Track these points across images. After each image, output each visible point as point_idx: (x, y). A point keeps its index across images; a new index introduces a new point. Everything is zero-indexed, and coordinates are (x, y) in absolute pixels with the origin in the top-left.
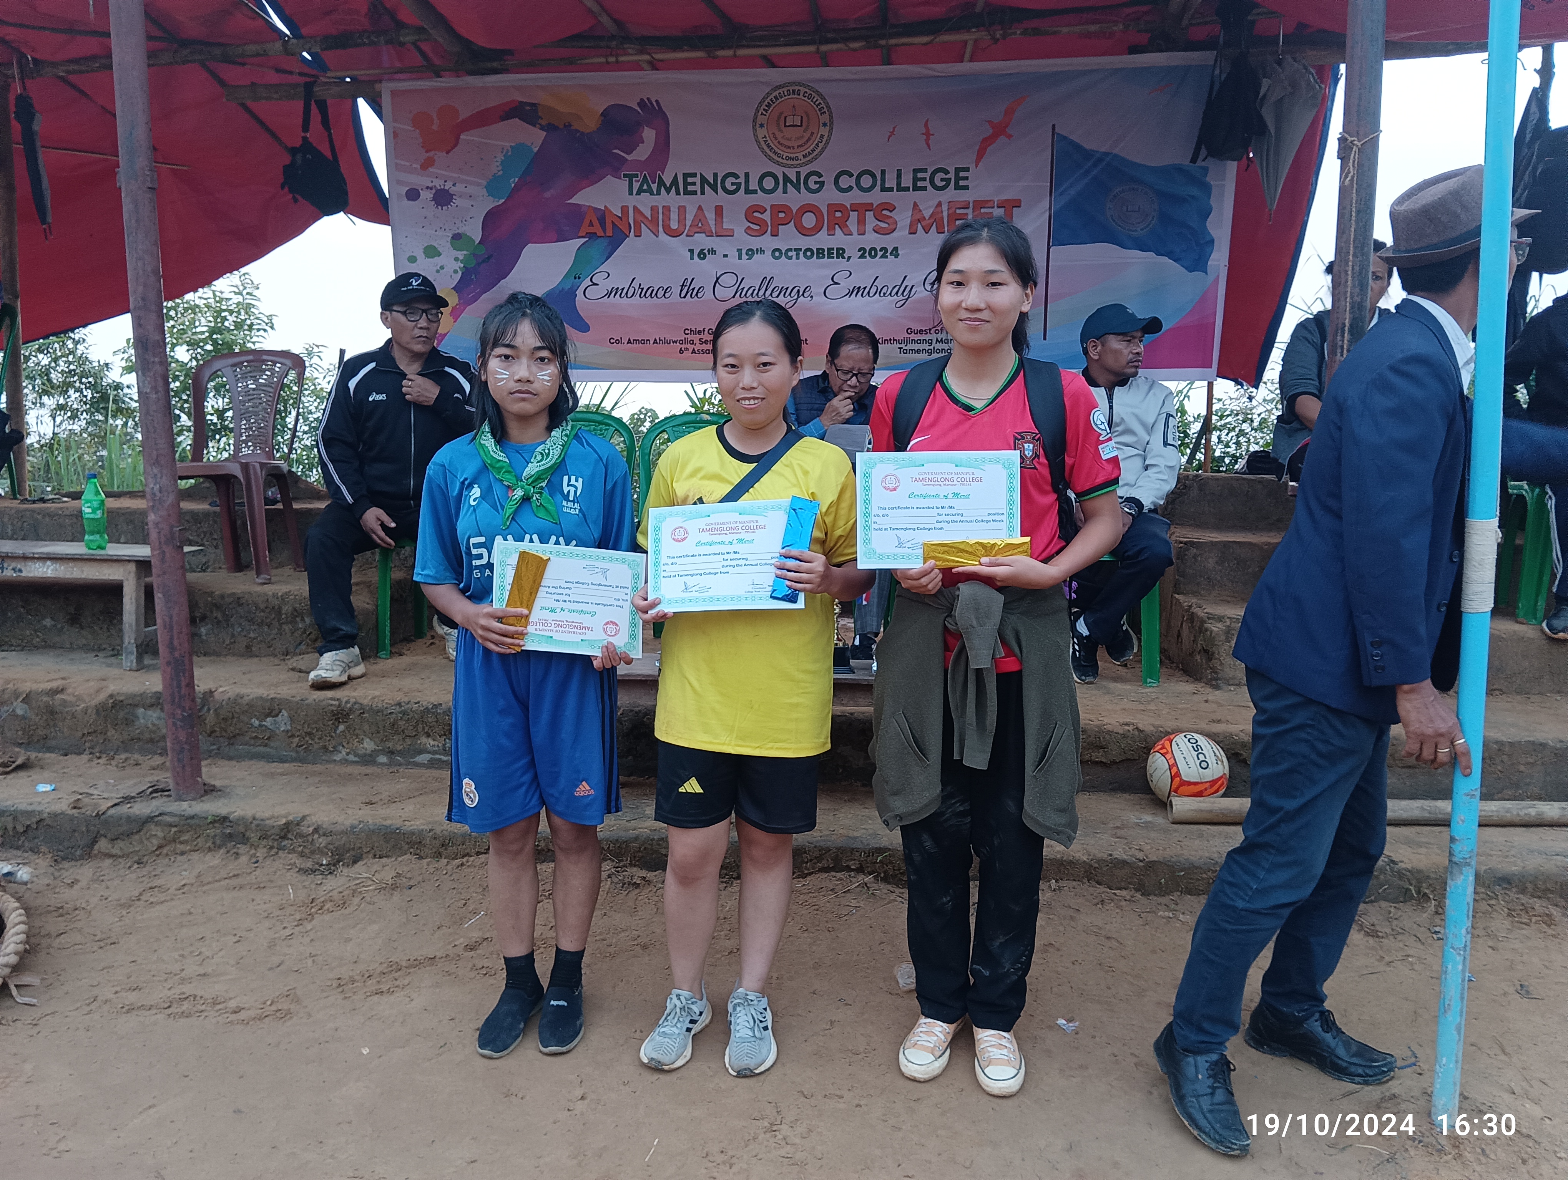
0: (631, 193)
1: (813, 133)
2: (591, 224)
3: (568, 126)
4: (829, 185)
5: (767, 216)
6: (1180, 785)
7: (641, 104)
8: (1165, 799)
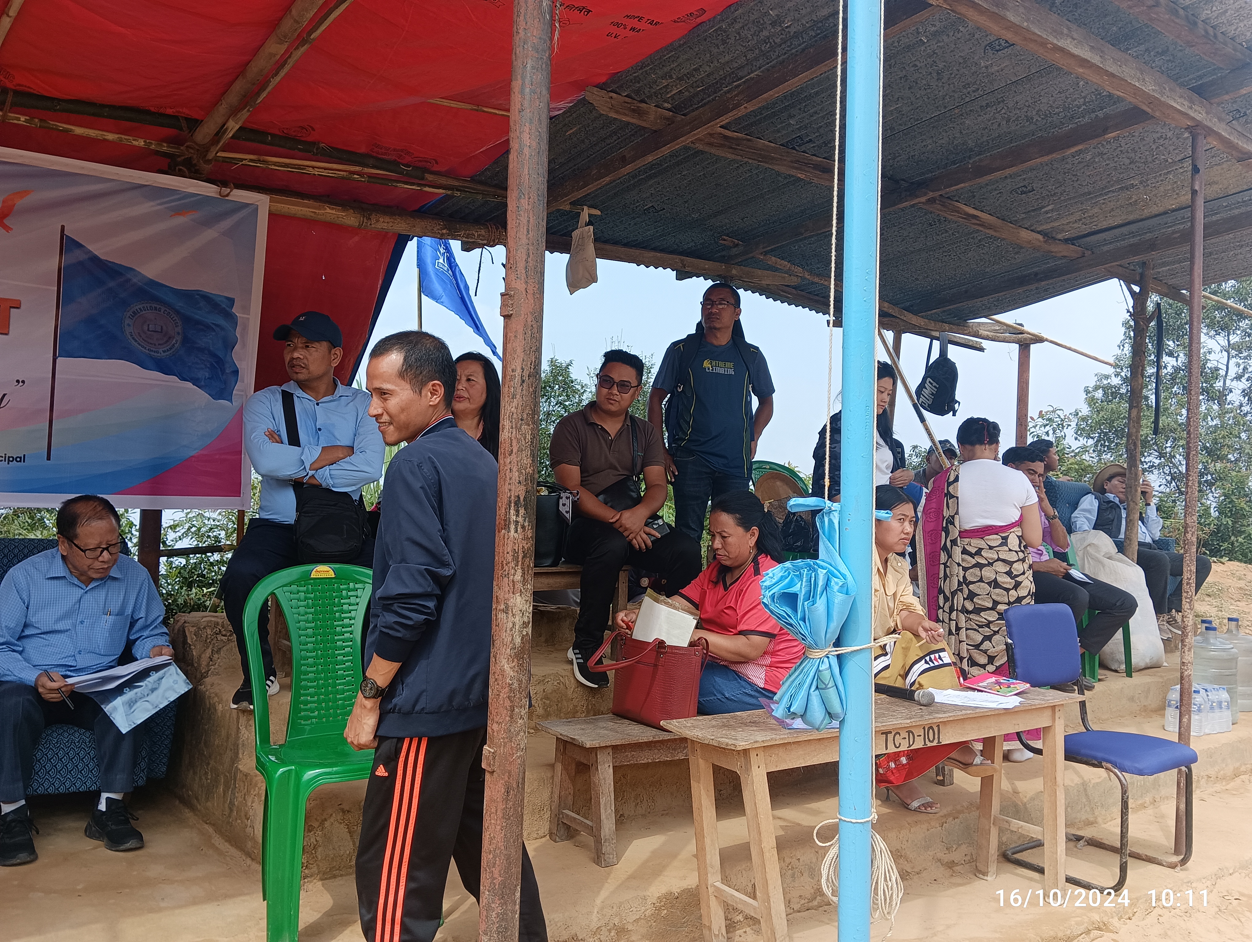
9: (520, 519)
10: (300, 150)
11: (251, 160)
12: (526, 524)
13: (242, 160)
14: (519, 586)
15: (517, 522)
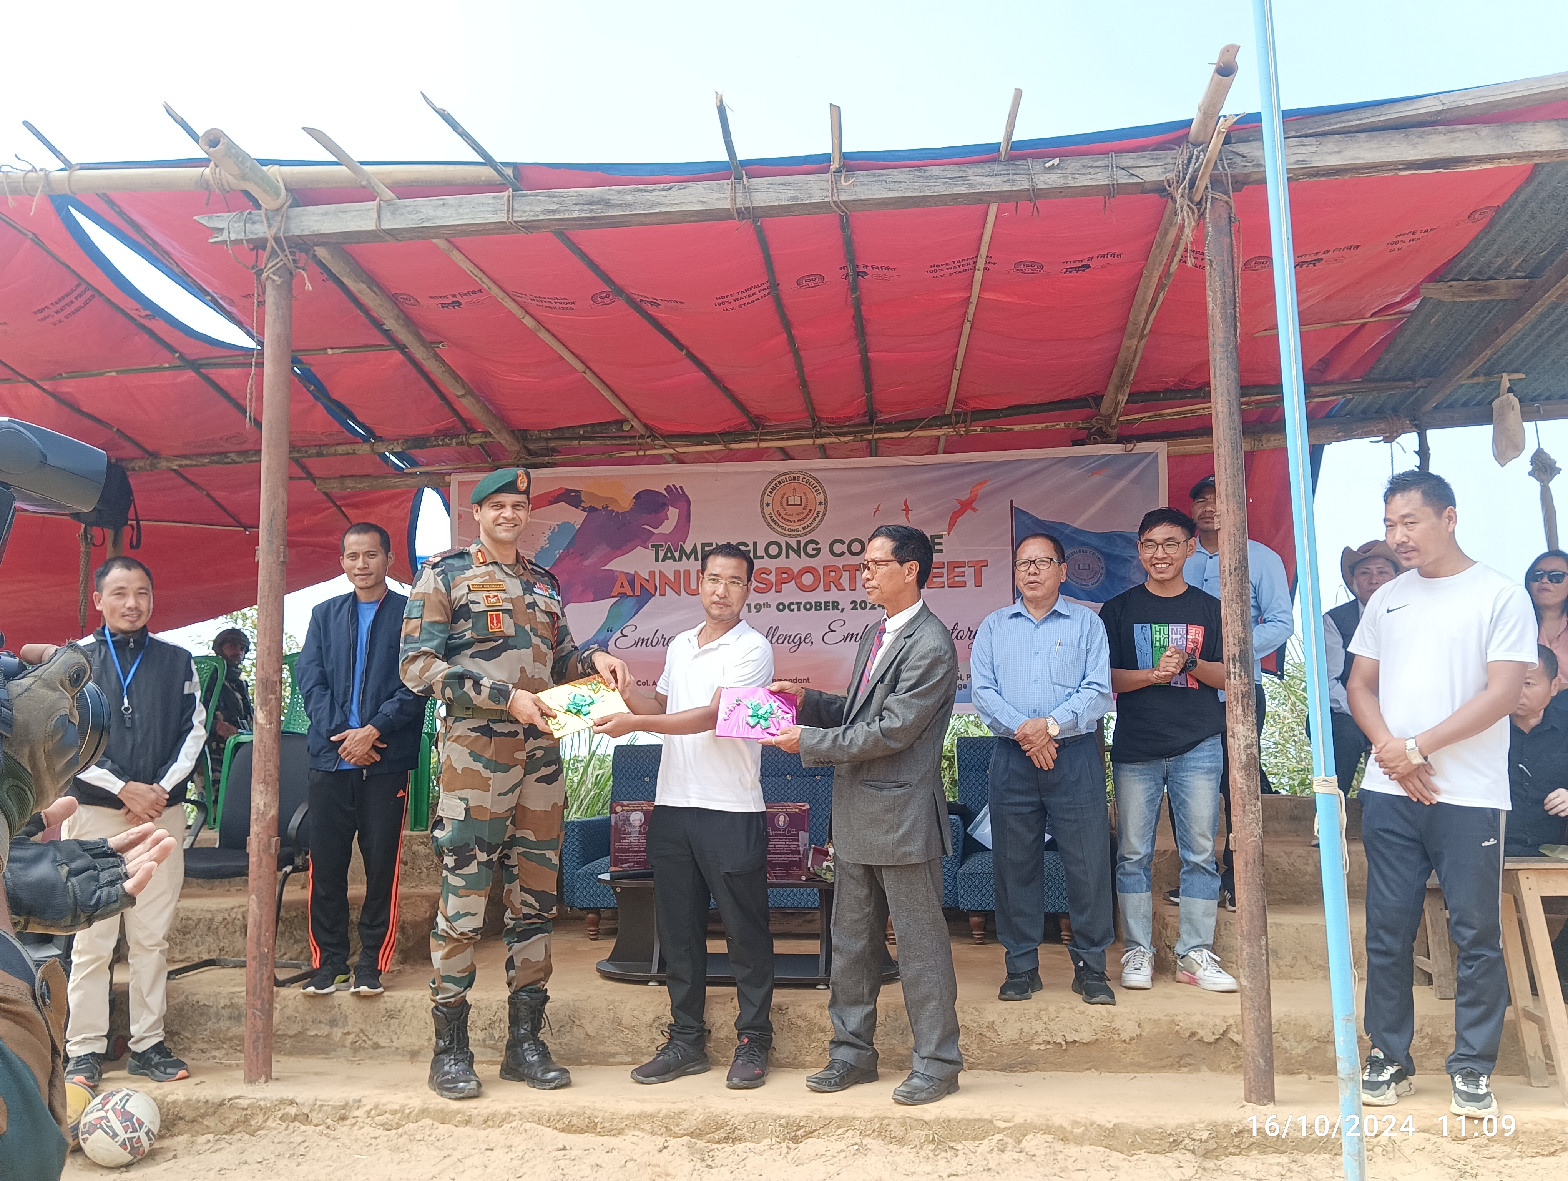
0: (657, 560)
1: (810, 511)
2: (622, 586)
3: (605, 508)
4: (825, 550)
5: (772, 577)
7: (668, 489)
9: (1237, 670)
10: (1189, 398)
11: (1149, 417)
12: (1243, 674)
13: (1142, 418)
14: (1241, 718)
15: (1235, 673)
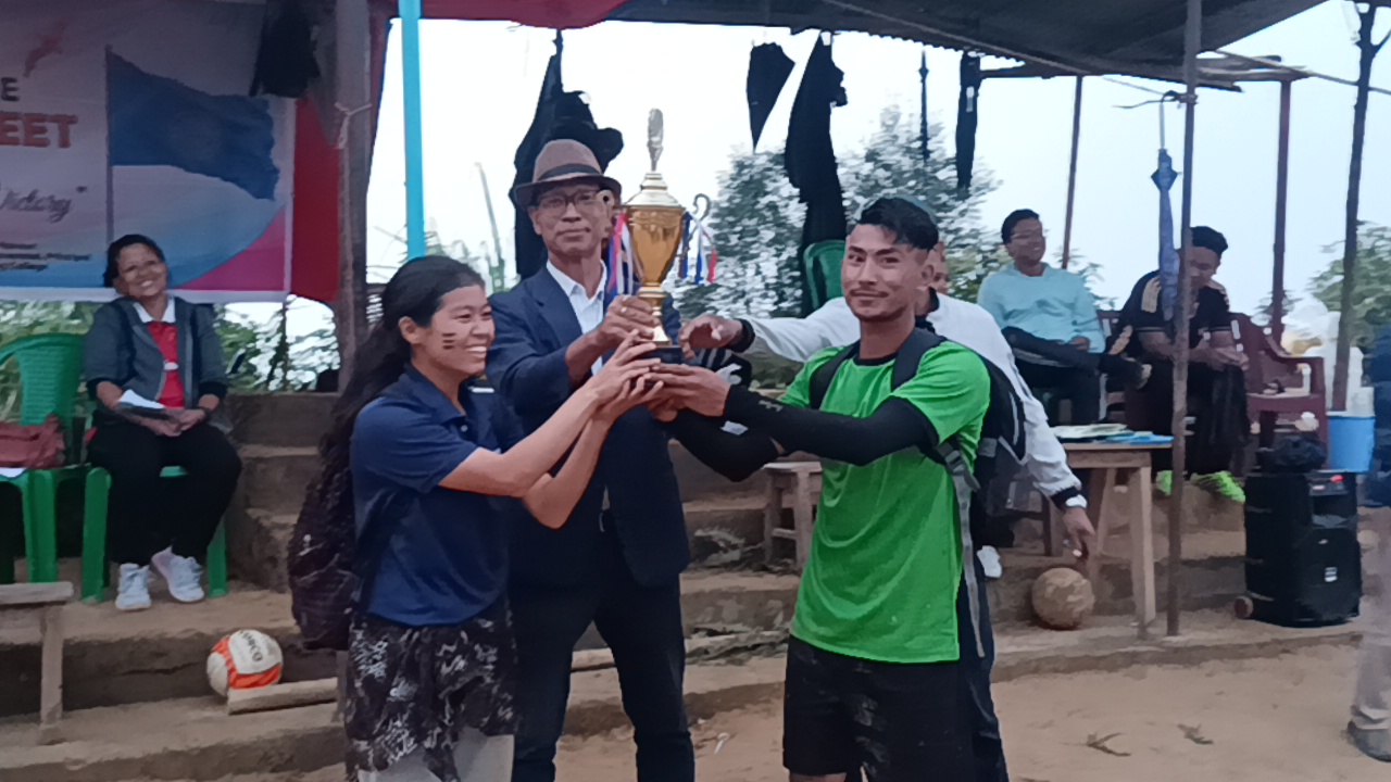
6: (236, 680)
8: (222, 693)
